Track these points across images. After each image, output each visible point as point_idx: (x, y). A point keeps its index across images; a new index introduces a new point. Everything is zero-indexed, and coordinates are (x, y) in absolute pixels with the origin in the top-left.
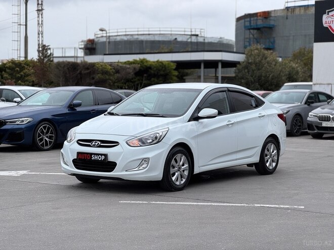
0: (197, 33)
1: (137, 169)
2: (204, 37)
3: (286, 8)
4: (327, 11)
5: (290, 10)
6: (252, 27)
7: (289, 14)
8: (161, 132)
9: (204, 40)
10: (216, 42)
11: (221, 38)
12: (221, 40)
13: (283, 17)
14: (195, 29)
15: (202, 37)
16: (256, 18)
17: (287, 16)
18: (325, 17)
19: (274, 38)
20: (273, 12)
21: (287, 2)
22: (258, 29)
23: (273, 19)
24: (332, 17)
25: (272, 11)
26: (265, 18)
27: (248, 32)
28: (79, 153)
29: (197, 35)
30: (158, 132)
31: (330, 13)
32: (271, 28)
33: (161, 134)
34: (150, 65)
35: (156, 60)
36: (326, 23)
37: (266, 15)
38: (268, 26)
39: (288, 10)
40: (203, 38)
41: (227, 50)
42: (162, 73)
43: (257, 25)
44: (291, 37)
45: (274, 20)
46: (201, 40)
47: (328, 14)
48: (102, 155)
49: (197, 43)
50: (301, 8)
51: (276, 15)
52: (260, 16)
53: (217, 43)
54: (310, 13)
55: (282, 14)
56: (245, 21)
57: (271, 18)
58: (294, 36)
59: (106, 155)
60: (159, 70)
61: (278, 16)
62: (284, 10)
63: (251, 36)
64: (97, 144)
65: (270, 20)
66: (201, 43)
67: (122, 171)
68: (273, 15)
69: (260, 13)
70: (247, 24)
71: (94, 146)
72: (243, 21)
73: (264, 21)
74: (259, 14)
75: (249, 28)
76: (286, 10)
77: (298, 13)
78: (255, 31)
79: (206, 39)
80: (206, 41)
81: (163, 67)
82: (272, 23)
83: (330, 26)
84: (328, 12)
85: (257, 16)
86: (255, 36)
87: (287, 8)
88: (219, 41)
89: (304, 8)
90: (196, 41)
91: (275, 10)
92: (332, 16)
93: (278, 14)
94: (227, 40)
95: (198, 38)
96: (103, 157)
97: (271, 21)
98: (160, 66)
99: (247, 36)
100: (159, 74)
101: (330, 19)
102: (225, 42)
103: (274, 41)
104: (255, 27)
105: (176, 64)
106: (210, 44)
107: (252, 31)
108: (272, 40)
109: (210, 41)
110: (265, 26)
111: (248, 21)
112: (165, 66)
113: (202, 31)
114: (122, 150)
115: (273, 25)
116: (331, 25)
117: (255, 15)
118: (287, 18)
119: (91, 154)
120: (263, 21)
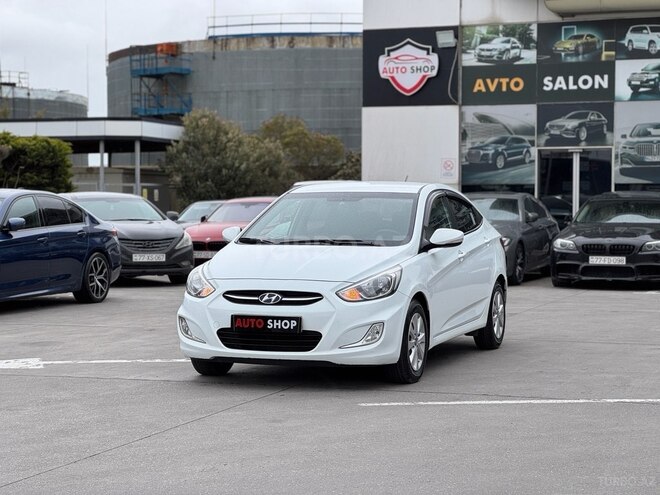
0: (12, 81)
1: (360, 344)
2: (27, 88)
3: (210, 38)
4: (386, 49)
5: (220, 43)
6: (148, 73)
7: (218, 49)
8: (393, 273)
9: (29, 94)
10: (52, 98)
11: (61, 92)
12: (61, 95)
13: (205, 55)
14: (9, 72)
15: (22, 88)
16: (153, 55)
17: (214, 53)
18: (382, 60)
19: (190, 94)
20: (186, 45)
21: (214, 27)
22: (158, 77)
23: (187, 58)
24: (397, 61)
25: (184, 43)
26: (173, 55)
27: (137, 81)
28: (235, 318)
29: (13, 85)
30: (388, 272)
31: (392, 53)
32: (182, 76)
33: (394, 276)
34: (23, 145)
35: (31, 134)
36: (385, 71)
37: (173, 50)
38: (178, 71)
39: (215, 42)
40: (26, 91)
41: (74, 116)
42: (48, 162)
43: (157, 69)
44: (223, 95)
45: (189, 60)
46: (21, 94)
47: (389, 55)
48: (290, 319)
49: (15, 101)
50: (241, 40)
51: (192, 51)
52: (162, 51)
53: (54, 102)
54: (258, 49)
55: (204, 50)
56: (131, 61)
57: (183, 57)
58: (227, 92)
59: (299, 320)
60: (42, 157)
61: (198, 53)
62: (205, 41)
63: (144, 90)
64: (274, 298)
65: (181, 59)
66: (21, 100)
67: (333, 348)
68: (186, 50)
69: (161, 45)
70: (136, 66)
71: (268, 303)
72: (127, 59)
73: (169, 61)
74: (159, 49)
75: (142, 73)
76: (212, 42)
77: (236, 49)
78: (153, 81)
79: (31, 93)
80: (32, 97)
81: (49, 152)
82: (186, 66)
83: (393, 78)
84: (389, 51)
85: (156, 52)
86: (153, 90)
87: (213, 39)
88: (59, 98)
89: (245, 39)
90: (10, 96)
91: (189, 42)
92: (396, 58)
93: (197, 50)
94: (73, 95)
95: (16, 90)
96: (294, 324)
97: (184, 62)
98: (44, 147)
99: (136, 89)
100: (42, 164)
101: (392, 65)
102: (69, 100)
103: (191, 101)
104: (154, 73)
105: (70, 144)
106: (41, 103)
107: (146, 80)
108: (186, 98)
109: (40, 97)
110: (173, 70)
111: (137, 60)
112: (54, 148)
113: (22, 76)
114: (332, 309)
115: (188, 70)
116: (395, 75)
117: (152, 48)
118: (214, 58)
119: (265, 318)
120: (166, 61)
